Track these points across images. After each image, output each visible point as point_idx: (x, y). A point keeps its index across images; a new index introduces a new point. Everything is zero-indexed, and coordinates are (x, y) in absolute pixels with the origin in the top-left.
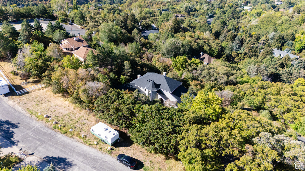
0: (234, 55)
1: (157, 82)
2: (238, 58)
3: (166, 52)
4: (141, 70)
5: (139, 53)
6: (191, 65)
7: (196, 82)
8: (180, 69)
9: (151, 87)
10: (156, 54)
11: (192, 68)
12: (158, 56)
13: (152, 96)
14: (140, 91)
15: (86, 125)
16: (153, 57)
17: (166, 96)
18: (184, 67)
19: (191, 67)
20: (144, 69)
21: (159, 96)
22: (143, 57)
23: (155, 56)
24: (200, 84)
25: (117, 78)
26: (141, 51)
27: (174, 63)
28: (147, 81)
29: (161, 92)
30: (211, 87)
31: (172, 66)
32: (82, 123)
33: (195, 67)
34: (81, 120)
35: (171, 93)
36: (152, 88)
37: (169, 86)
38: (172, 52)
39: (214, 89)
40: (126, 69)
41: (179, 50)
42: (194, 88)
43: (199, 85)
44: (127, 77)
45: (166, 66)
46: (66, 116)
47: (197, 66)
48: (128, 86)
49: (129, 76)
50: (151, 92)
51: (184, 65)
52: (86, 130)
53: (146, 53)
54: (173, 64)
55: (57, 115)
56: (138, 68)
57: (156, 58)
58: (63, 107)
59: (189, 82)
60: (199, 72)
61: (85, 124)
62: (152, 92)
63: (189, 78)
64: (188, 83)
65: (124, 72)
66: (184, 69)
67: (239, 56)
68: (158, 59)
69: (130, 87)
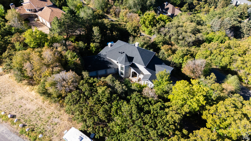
0: (195, 3)
1: (129, 55)
2: (199, 6)
3: (132, 6)
4: (110, 34)
5: (106, 7)
6: (159, 22)
7: (166, 47)
8: (148, 26)
9: (124, 61)
10: (123, 9)
11: (160, 25)
12: (126, 11)
13: (125, 69)
14: (112, 63)
15: (58, 125)
16: (120, 11)
17: (139, 69)
18: (152, 25)
19: (159, 24)
20: (114, 33)
21: (132, 70)
22: (111, 12)
23: (122, 11)
24: (171, 49)
25: (87, 45)
26: (108, 5)
27: (142, 21)
28: (119, 52)
29: (134, 66)
30: (184, 54)
31: (140, 23)
32: (53, 122)
33: (163, 24)
34: (51, 119)
36: (125, 62)
37: (142, 59)
38: (139, 5)
39: (186, 56)
40: (95, 36)
41: (146, 2)
42: (166, 53)
43: (170, 51)
45: (136, 27)
46: (34, 114)
47: (165, 23)
48: (99, 59)
49: (99, 43)
50: (124, 66)
51: (152, 23)
52: (58, 134)
53: (113, 7)
55: (24, 113)
56: (108, 32)
57: (124, 13)
58: (30, 100)
59: (159, 46)
60: (167, 29)
61: (56, 124)
63: (160, 42)
64: (159, 47)
65: (94, 39)
66: (152, 27)
67: (199, 4)
68: (126, 14)
69: (101, 60)
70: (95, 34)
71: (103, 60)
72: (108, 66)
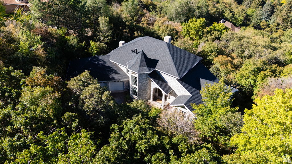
0: (264, 25)
1: (150, 56)
2: (269, 29)
3: (174, 16)
4: (129, 35)
5: (136, 15)
6: (212, 32)
7: (222, 58)
8: (194, 37)
9: (139, 64)
10: (160, 17)
11: (213, 36)
12: (163, 19)
13: (139, 83)
14: (118, 72)
16: (155, 21)
17: (169, 84)
18: (200, 36)
19: (211, 35)
20: (135, 33)
21: (154, 85)
22: (142, 22)
23: (158, 19)
24: (232, 63)
25: (85, 45)
26: (140, 12)
27: (186, 29)
28: (133, 52)
29: (157, 77)
30: (258, 68)
31: (183, 33)
33: (217, 35)
35: (178, 79)
36: (140, 67)
37: (174, 63)
38: (183, 15)
39: (262, 73)
40: (101, 31)
41: (193, 13)
42: (222, 69)
43: (229, 64)
44: (103, 45)
45: (173, 30)
47: (221, 34)
48: (95, 61)
49: (106, 43)
50: (137, 76)
51: (200, 33)
53: (146, 15)
54: (183, 31)
56: (125, 30)
57: (160, 22)
59: (211, 58)
60: (223, 43)
62: (140, 76)
63: (212, 52)
64: (209, 60)
65: (99, 36)
66: (200, 39)
67: (269, 27)
68: (162, 23)
69: (98, 64)
70: (102, 29)
71: (102, 65)
72: (110, 76)
